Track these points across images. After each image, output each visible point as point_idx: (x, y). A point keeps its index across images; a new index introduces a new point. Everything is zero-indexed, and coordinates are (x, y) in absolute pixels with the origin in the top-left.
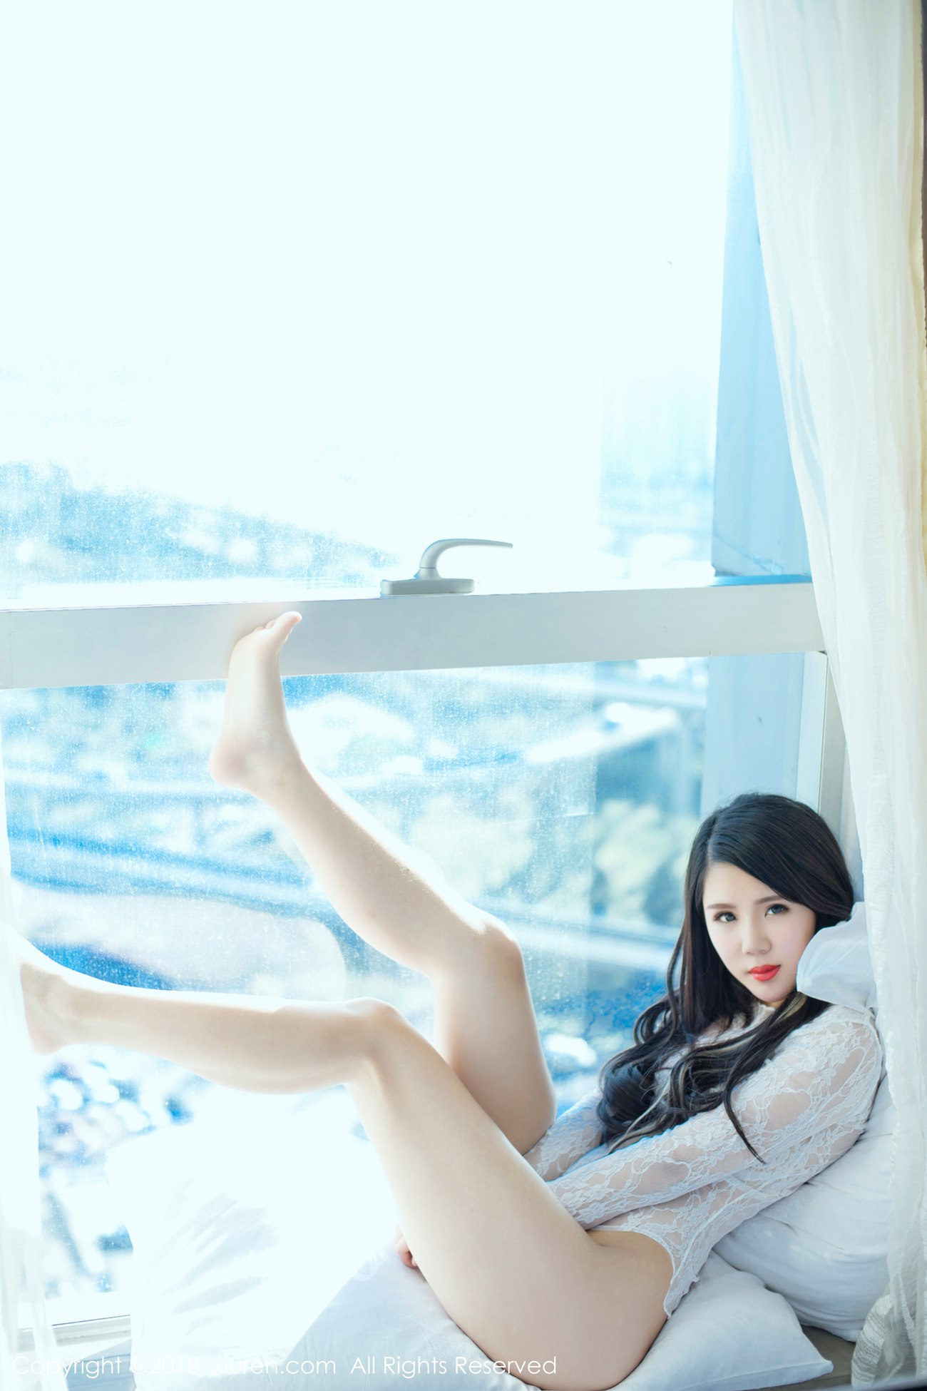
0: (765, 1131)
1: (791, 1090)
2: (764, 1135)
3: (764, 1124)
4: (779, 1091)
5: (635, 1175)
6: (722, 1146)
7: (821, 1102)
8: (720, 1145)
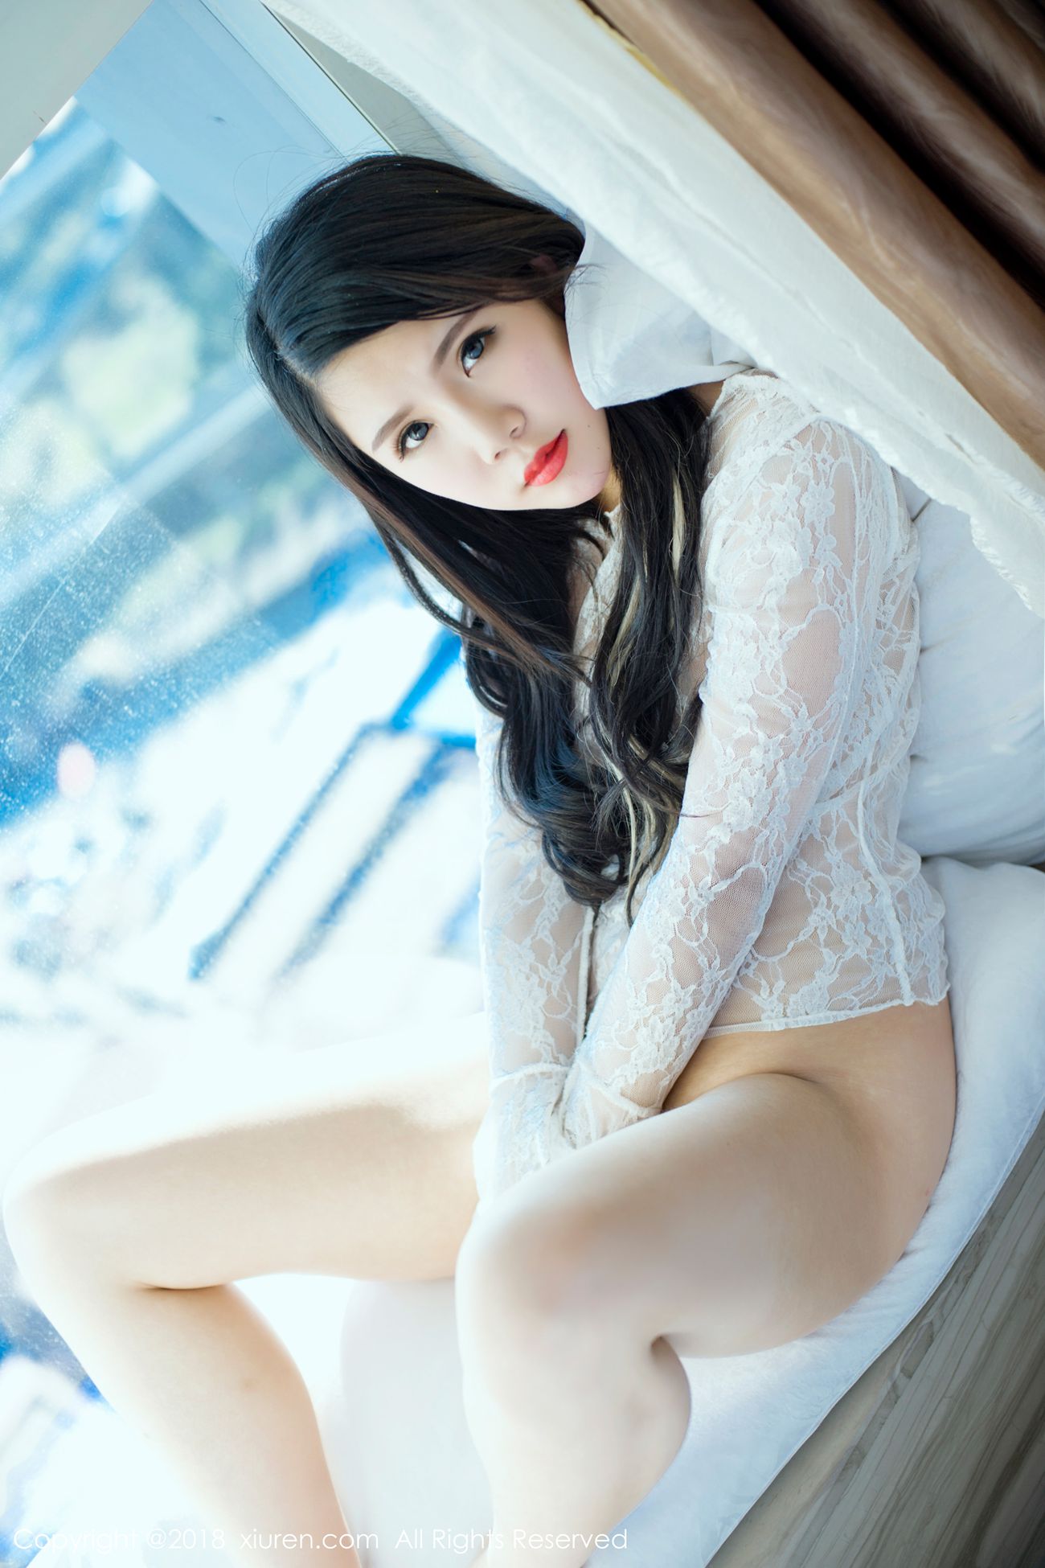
0: (814, 719)
1: (798, 628)
2: (816, 726)
3: (804, 710)
4: (782, 647)
5: (698, 946)
6: (774, 798)
7: (848, 600)
8: (770, 799)
